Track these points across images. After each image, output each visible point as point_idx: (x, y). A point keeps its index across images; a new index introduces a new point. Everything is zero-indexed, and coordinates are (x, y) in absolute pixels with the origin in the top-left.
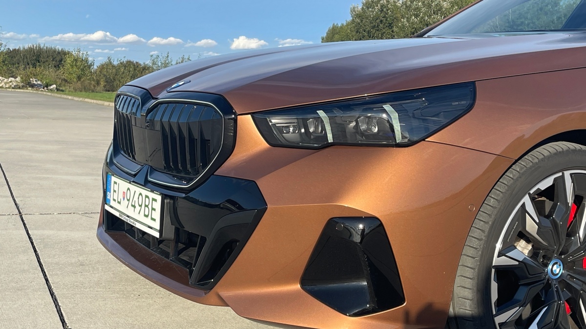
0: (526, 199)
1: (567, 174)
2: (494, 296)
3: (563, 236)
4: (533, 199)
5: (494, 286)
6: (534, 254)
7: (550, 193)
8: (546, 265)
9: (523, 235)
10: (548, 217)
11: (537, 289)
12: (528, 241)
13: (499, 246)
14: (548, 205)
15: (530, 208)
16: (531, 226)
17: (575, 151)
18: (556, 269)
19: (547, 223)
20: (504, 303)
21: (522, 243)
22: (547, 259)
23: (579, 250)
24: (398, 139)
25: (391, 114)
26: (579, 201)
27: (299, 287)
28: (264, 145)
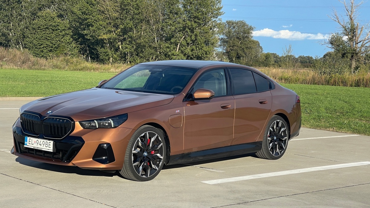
0: (139, 138)
1: (147, 132)
2: (133, 160)
3: (147, 147)
4: (140, 138)
5: (133, 157)
6: (141, 151)
7: (144, 137)
8: (143, 153)
9: (138, 147)
10: (143, 142)
11: (142, 158)
12: (139, 148)
13: (133, 149)
14: (144, 139)
15: (140, 140)
16: (140, 144)
17: (149, 127)
18: (145, 154)
19: (143, 143)
20: (134, 162)
21: (138, 149)
22: (144, 152)
23: (150, 149)
24: (113, 126)
25: (111, 121)
26: (150, 138)
27: (92, 159)
28: (82, 128)
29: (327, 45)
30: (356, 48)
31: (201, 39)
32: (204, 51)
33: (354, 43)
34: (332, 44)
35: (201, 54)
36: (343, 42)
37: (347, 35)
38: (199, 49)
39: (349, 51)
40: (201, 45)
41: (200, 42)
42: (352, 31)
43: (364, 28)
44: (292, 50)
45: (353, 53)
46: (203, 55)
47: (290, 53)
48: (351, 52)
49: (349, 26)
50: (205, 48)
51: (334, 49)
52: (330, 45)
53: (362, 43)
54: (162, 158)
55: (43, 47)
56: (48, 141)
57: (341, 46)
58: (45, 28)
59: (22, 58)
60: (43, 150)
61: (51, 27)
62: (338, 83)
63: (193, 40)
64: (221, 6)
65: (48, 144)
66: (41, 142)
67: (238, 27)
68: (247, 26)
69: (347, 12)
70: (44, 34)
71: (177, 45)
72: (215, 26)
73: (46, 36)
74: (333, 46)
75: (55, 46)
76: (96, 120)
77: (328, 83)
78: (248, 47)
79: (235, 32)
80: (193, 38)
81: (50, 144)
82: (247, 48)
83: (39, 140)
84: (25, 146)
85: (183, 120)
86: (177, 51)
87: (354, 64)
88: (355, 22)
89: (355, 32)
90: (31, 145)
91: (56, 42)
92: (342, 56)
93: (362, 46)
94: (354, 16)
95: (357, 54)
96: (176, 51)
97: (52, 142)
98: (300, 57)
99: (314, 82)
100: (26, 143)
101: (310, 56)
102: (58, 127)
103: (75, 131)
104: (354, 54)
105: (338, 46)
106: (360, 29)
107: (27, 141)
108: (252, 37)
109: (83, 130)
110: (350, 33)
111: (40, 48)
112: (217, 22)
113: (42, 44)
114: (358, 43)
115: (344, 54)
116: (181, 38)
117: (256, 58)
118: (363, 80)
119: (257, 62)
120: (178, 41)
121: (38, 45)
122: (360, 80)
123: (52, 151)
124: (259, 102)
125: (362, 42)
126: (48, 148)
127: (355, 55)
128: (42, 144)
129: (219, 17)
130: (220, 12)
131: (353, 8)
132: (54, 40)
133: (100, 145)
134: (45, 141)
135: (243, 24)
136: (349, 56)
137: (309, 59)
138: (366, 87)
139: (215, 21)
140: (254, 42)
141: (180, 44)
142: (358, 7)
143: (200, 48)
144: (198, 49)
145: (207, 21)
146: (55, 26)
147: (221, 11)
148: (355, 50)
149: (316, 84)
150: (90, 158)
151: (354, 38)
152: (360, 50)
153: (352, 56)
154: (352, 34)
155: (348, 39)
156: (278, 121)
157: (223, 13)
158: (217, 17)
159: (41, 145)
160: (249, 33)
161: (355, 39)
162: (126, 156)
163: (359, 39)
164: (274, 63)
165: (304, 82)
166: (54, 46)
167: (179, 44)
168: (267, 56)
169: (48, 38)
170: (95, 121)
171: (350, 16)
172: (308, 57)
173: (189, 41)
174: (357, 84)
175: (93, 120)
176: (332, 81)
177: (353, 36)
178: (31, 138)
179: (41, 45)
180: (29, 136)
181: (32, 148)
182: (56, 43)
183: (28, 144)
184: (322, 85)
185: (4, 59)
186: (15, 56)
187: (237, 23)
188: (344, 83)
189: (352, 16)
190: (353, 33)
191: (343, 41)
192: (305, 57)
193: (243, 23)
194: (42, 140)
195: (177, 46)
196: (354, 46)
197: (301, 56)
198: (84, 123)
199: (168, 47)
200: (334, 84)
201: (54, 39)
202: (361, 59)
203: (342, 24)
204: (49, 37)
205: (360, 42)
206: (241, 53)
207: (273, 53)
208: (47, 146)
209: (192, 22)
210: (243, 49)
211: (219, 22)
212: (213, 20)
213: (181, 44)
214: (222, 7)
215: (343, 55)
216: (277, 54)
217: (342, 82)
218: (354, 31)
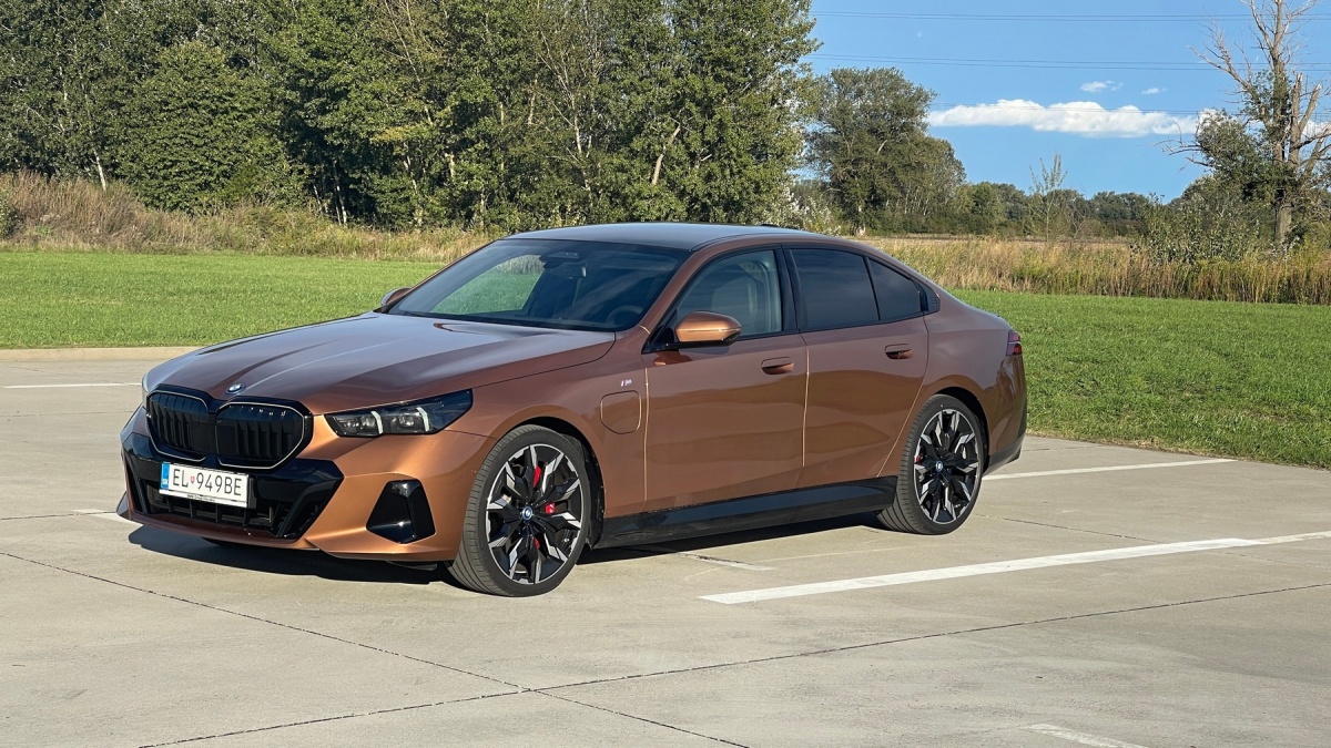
0: (507, 465)
1: (532, 447)
2: (488, 530)
3: (531, 491)
4: (511, 466)
5: (488, 522)
6: (513, 503)
7: (522, 460)
8: (521, 510)
9: (505, 490)
10: (521, 476)
11: (516, 526)
12: (509, 495)
13: (489, 499)
14: (522, 468)
15: (509, 470)
16: (510, 483)
17: (537, 431)
18: (528, 513)
19: (520, 480)
20: (494, 536)
21: (505, 497)
22: (522, 506)
23: (542, 499)
24: (427, 429)
25: (422, 413)
26: (542, 465)
27: (365, 529)
28: (334, 436)
29: (1189, 154)
30: (1292, 165)
31: (738, 139)
32: (750, 179)
33: (1287, 148)
34: (1206, 150)
35: (740, 193)
36: (1245, 146)
37: (1261, 119)
38: (732, 174)
39: (1267, 177)
40: (739, 160)
41: (733, 149)
42: (1279, 104)
43: (1321, 94)
44: (1062, 173)
45: (1284, 183)
46: (748, 193)
47: (1056, 183)
48: (1275, 177)
49: (1269, 86)
50: (754, 171)
51: (1214, 169)
52: (1200, 156)
53: (1316, 147)
54: (578, 524)
55: (179, 174)
56: (233, 476)
57: (1240, 158)
58: (183, 107)
59: (109, 212)
60: (217, 501)
61: (208, 102)
62: (1220, 292)
63: (708, 143)
64: (811, 20)
65: (233, 485)
66: (212, 480)
67: (874, 92)
68: (907, 87)
69: (1262, 37)
70: (181, 126)
71: (652, 161)
72: (788, 91)
73: (189, 134)
74: (1212, 159)
75: (222, 168)
76: (376, 409)
77: (1184, 289)
78: (910, 165)
79: (863, 108)
80: (711, 133)
81: (238, 483)
82: (908, 168)
83: (206, 473)
84: (162, 492)
85: (644, 411)
86: (654, 181)
87: (1286, 223)
88: (1290, 72)
89: (1290, 106)
90: (180, 488)
91: (225, 152)
92: (1244, 192)
93: (1316, 155)
94: (1286, 48)
95: (1296, 185)
96: (650, 180)
97: (244, 479)
98: (1101, 197)
99: (1135, 286)
100: (164, 481)
101: (1138, 193)
102: (261, 433)
103: (314, 445)
104: (1287, 184)
105: (1228, 156)
106: (1309, 97)
107: (167, 477)
108: (924, 127)
109: (337, 440)
110: (1271, 111)
111: (165, 178)
112: (795, 76)
113: (174, 163)
114: (1299, 148)
115: (1251, 186)
116: (668, 136)
117: (941, 204)
118: (1308, 277)
119: (942, 219)
120: (657, 147)
121: (160, 166)
122: (1296, 277)
123: (245, 505)
124: (887, 354)
125: (1313, 144)
126: (232, 496)
127: (1288, 188)
128: (214, 485)
129: (802, 60)
130: (805, 39)
131: (1283, 22)
132: (217, 148)
133: (389, 485)
134: (224, 475)
135: (891, 82)
136: (1270, 192)
137: (1133, 204)
138: (1318, 301)
139: (788, 72)
140: (929, 145)
141: (665, 156)
142: (1300, 17)
143: (735, 170)
144: (727, 172)
145: (760, 72)
146: (220, 97)
147: (810, 36)
148: (1290, 173)
149: (1142, 293)
150: (359, 525)
151: (1288, 128)
152: (1309, 171)
153: (1280, 193)
154: (1279, 112)
155: (1263, 131)
156: (949, 411)
157: (817, 43)
158: (794, 60)
159: (210, 487)
160: (912, 113)
161: (1290, 132)
162: (466, 520)
163: (1304, 133)
164: (1003, 220)
165: (1102, 286)
166: (217, 170)
167: (662, 156)
168: (981, 196)
169: (196, 141)
170: (374, 413)
171: (1272, 50)
172: (1130, 197)
173: (696, 146)
174: (1288, 293)
175: (368, 412)
176: (1200, 282)
177: (1282, 122)
178: (181, 468)
179: (171, 166)
180: (174, 461)
181: (185, 496)
182: (225, 157)
183: (171, 486)
184: (1165, 296)
185: (45, 218)
186: (81, 205)
187: (870, 78)
188: (1242, 289)
189: (1279, 49)
190: (1283, 111)
191: (1247, 138)
192: (1117, 197)
193: (892, 77)
194: (214, 473)
195: (654, 165)
196: (1286, 155)
197: (1104, 194)
198: (341, 419)
199: (621, 169)
200: (1208, 292)
201: (218, 144)
202: (1312, 203)
203: (1243, 77)
204: (198, 136)
205: (1309, 142)
206: (885, 186)
207: (1003, 185)
208: (228, 489)
209: (707, 80)
210: (893, 172)
211: (800, 76)
212: (782, 70)
213: (667, 159)
214: (812, 25)
215: (1249, 190)
216: (1018, 188)
217: (1235, 286)
218: (1285, 102)
